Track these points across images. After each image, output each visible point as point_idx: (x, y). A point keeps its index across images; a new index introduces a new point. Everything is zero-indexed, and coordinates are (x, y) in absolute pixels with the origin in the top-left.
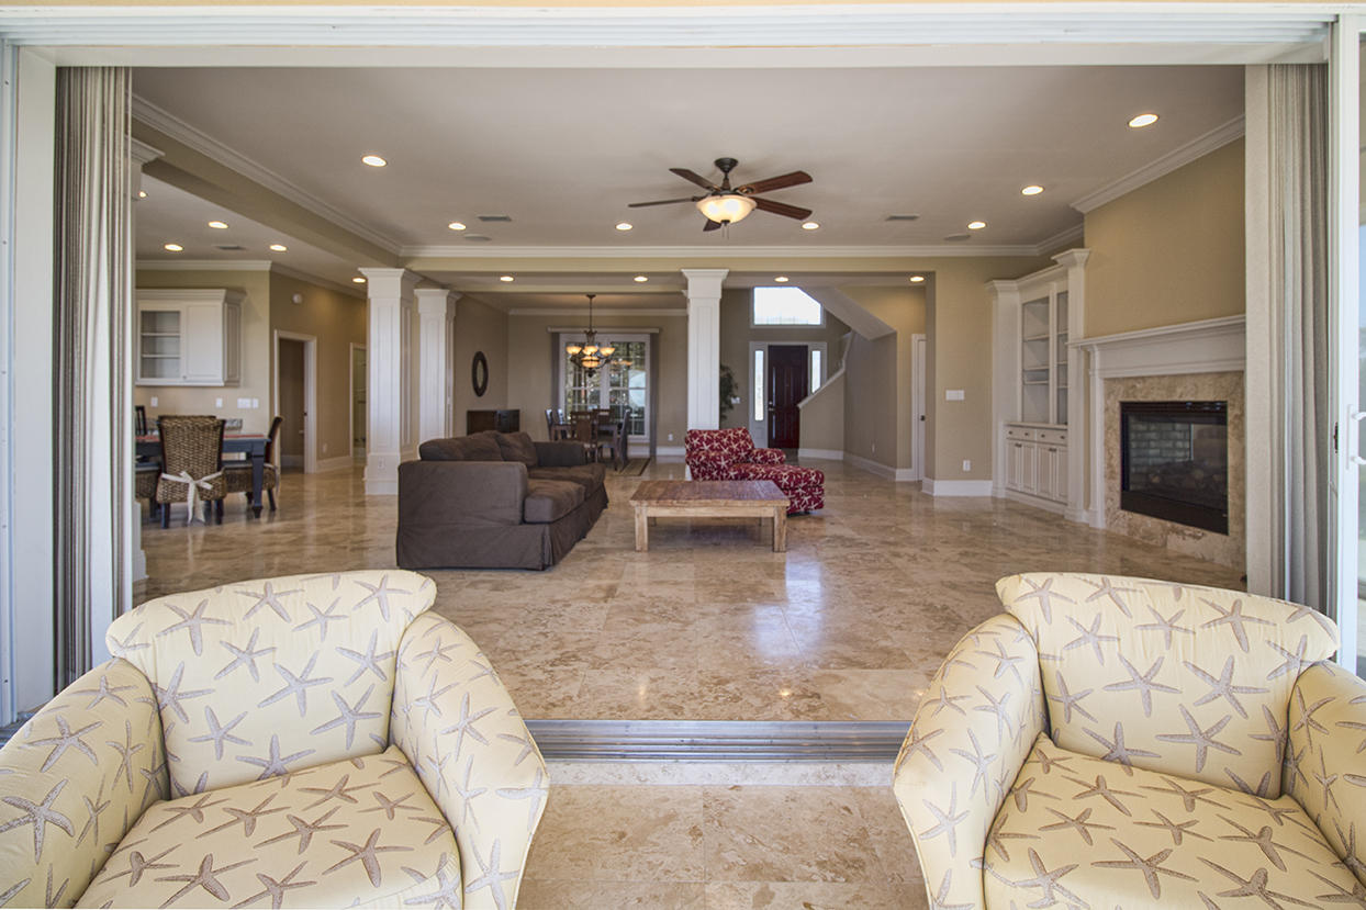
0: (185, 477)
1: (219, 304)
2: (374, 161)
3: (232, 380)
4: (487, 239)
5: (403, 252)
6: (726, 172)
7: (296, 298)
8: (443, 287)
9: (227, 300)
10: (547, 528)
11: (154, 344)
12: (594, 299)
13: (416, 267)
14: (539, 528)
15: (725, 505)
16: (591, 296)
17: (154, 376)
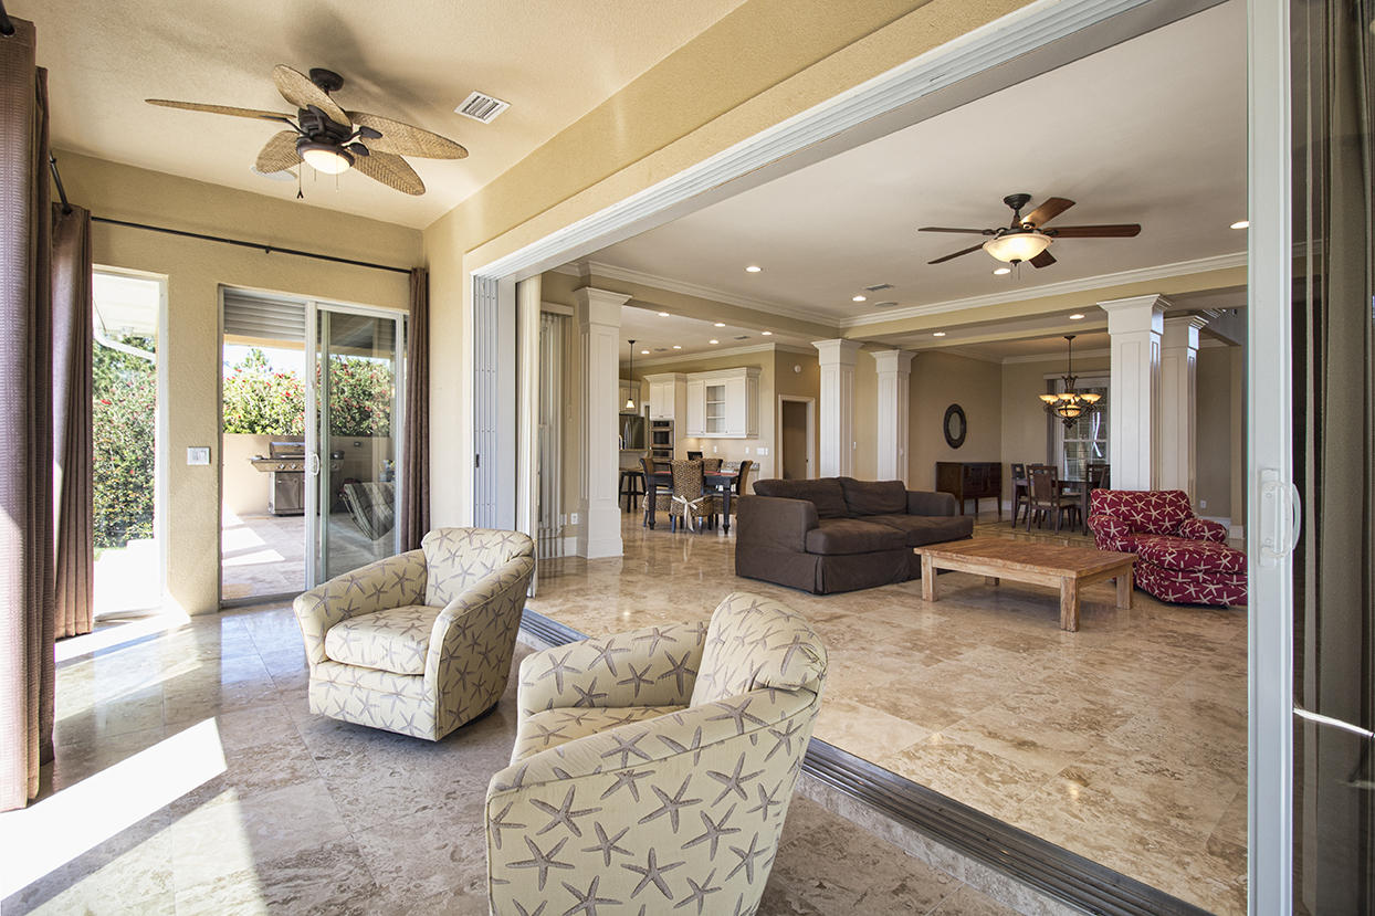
0: (683, 500)
1: (744, 378)
2: (753, 269)
3: (752, 434)
4: (896, 304)
5: (842, 325)
6: (1017, 209)
7: (797, 369)
8: (894, 348)
9: (748, 375)
10: (821, 558)
11: (715, 409)
12: (1073, 340)
13: (851, 335)
14: (815, 558)
15: (1004, 566)
16: (1070, 337)
17: (715, 432)
